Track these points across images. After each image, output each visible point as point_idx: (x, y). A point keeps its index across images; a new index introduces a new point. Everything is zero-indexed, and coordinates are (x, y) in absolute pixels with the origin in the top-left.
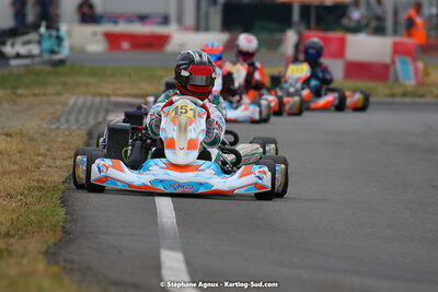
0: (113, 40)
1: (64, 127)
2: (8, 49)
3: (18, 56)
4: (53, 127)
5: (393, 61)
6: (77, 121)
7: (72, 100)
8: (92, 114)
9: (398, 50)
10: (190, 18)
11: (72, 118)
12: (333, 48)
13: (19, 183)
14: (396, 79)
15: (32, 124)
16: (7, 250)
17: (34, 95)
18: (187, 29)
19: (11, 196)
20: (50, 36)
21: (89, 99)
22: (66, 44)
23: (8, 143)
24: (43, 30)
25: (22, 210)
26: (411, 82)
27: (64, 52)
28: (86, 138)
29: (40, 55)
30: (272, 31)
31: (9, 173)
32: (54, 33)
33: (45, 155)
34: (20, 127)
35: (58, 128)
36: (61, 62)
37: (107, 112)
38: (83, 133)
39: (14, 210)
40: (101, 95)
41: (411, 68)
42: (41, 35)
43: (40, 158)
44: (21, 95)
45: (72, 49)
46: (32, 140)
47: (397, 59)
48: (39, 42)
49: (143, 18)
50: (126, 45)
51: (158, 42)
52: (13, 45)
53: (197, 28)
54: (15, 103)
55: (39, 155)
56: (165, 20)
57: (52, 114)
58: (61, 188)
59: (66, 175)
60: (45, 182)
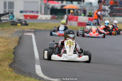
0: (26, 17)
1: (14, 36)
2: (2, 18)
3: (4, 20)
4: (12, 36)
7: (16, 30)
8: (20, 33)
10: (43, 12)
11: (16, 34)
12: (75, 19)
13: (3, 49)
15: (7, 35)
17: (8, 29)
18: (42, 14)
19: (2, 52)
20: (11, 16)
22: (15, 17)
23: (1, 39)
27: (15, 19)
28: (19, 39)
29: (9, 20)
30: (61, 15)
31: (1, 47)
32: (12, 15)
34: (4, 36)
35: (13, 36)
36: (14, 21)
37: (24, 33)
38: (18, 37)
39: (2, 55)
40: (23, 29)
42: (9, 15)
43: (9, 43)
44: (5, 29)
46: (7, 39)
48: (9, 17)
49: (32, 12)
50: (28, 18)
51: (35, 17)
52: (3, 17)
53: (45, 14)
54: (3, 31)
55: (8, 42)
56: (37, 12)
57: (12, 33)
58: (13, 50)
59: (14, 47)
60: (9, 49)
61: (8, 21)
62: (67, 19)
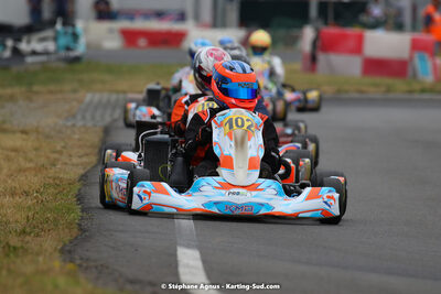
0: (130, 37)
1: (80, 123)
2: (24, 46)
3: (34, 53)
4: (69, 124)
5: (411, 58)
6: (93, 118)
7: (88, 97)
8: (108, 112)
9: (416, 46)
10: (207, 15)
11: (88, 116)
12: (351, 43)
13: (34, 181)
14: (415, 76)
15: (48, 121)
16: (22, 247)
17: (51, 92)
18: (204, 26)
19: (27, 194)
20: (66, 33)
21: (105, 96)
22: (82, 41)
23: (24, 140)
24: (59, 26)
25: (38, 208)
26: (429, 79)
27: (80, 49)
28: (101, 134)
29: (56, 52)
30: (288, 27)
31: (25, 171)
32: (70, 30)
33: (60, 153)
34: (35, 124)
35: (74, 125)
36: (77, 59)
38: (98, 129)
39: (29, 208)
40: (118, 92)
41: (429, 64)
42: (57, 32)
43: (56, 156)
44: (37, 93)
45: (88, 46)
46: (48, 137)
47: (417, 56)
48: (55, 39)
49: (160, 15)
50: (142, 42)
51: (175, 39)
52: (29, 42)
53: (214, 25)
54: (31, 100)
55: (55, 152)
56: (182, 17)
57: (68, 111)
58: (78, 186)
59: (82, 172)
60: (61, 180)
61: (53, 57)
62: (314, 44)
